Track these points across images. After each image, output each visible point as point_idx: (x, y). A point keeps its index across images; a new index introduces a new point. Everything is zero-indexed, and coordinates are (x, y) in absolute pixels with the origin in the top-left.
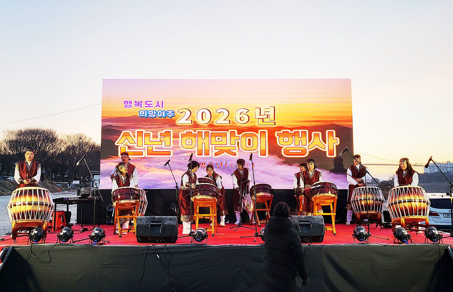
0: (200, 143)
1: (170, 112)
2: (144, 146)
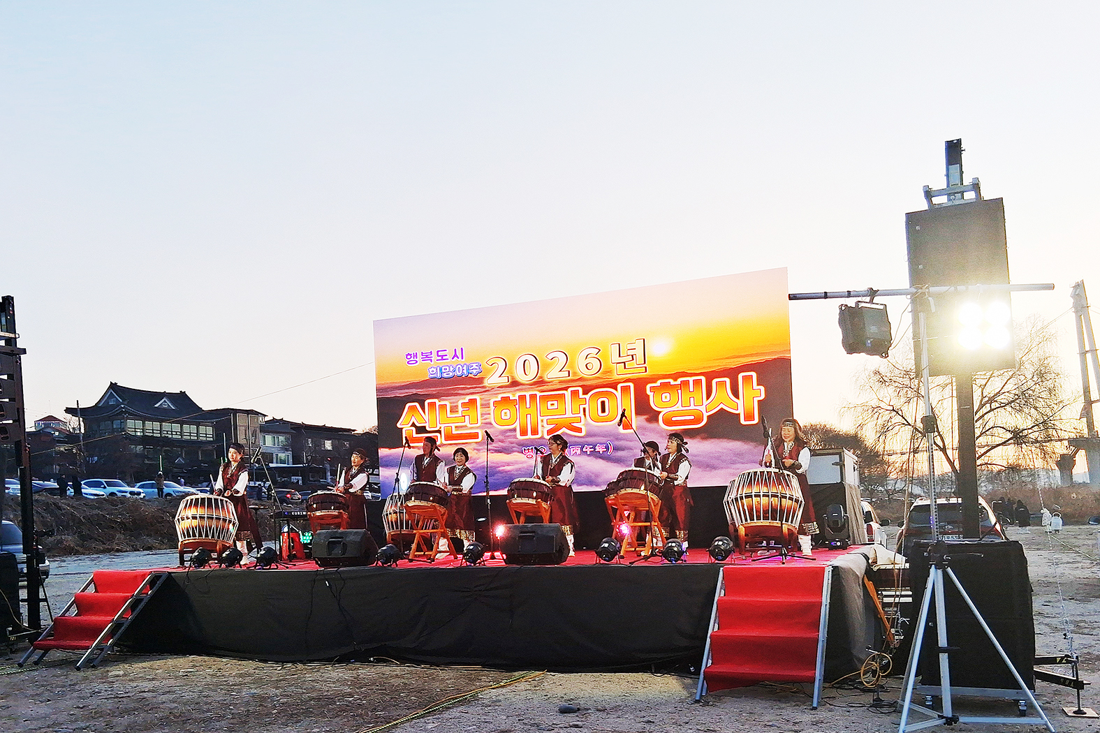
0: (523, 416)
1: (474, 365)
2: (439, 426)
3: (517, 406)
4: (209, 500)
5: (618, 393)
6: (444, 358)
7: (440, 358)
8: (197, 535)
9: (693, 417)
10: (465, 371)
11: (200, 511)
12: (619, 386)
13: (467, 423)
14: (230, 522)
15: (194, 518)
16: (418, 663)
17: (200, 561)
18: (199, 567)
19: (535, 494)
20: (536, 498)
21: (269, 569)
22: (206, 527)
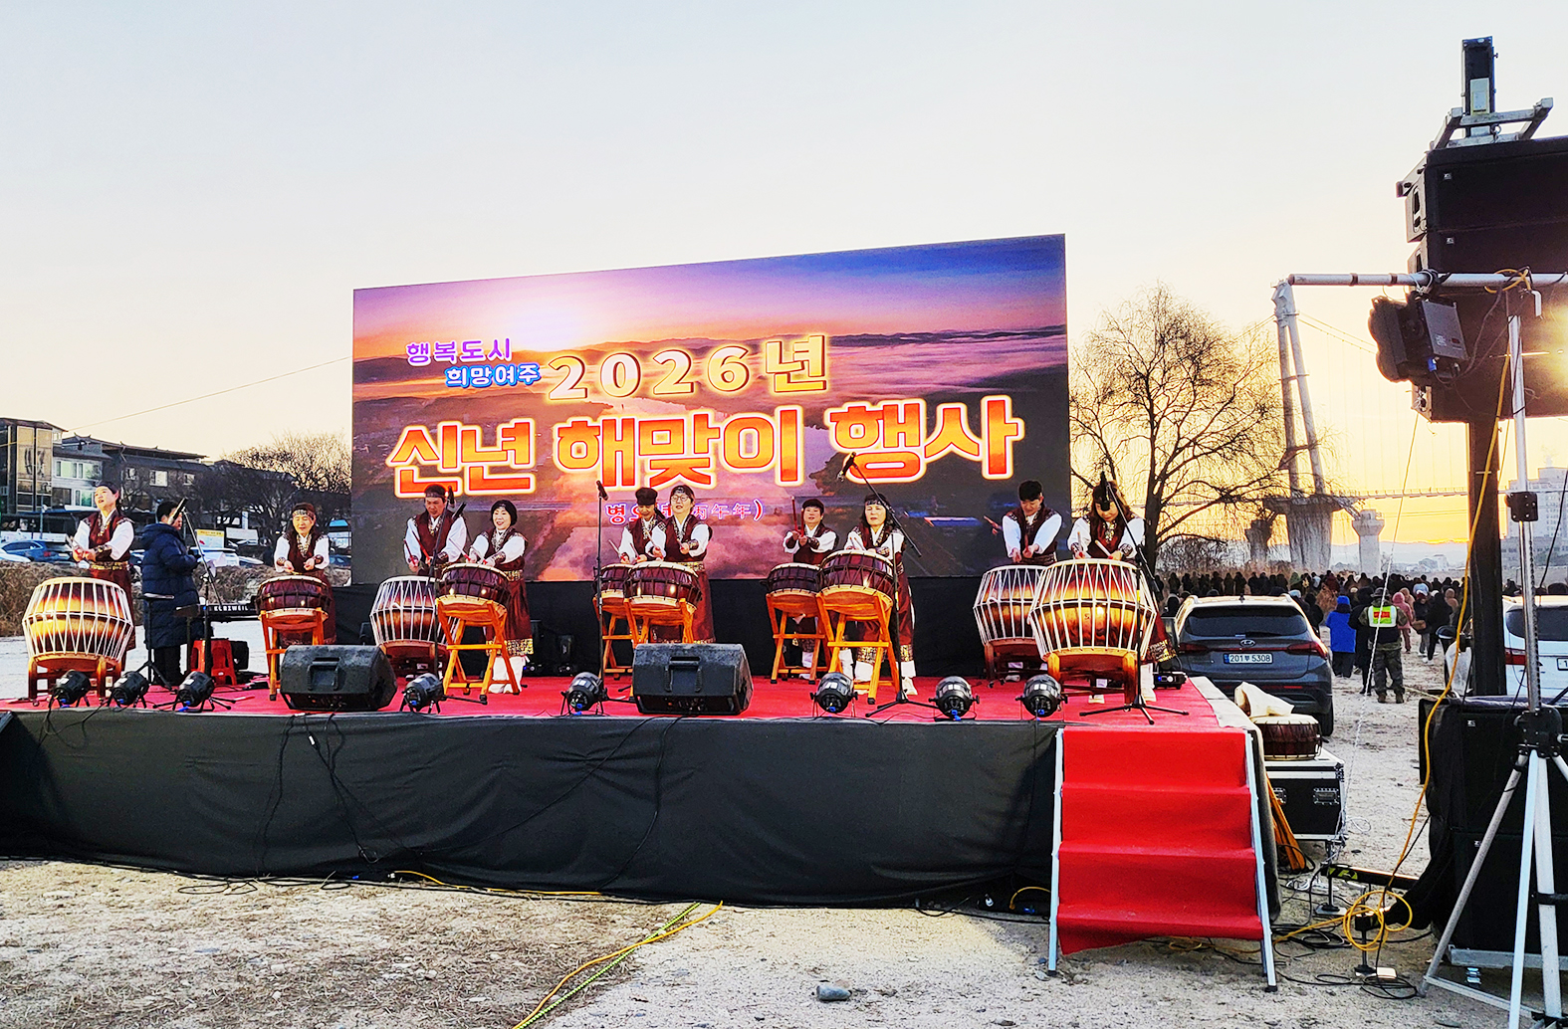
0: (610, 453)
1: (528, 368)
2: (460, 465)
3: (600, 438)
4: (88, 586)
5: (775, 421)
6: (475, 354)
7: (468, 354)
8: (64, 648)
9: (902, 465)
10: (511, 377)
11: (71, 605)
12: (778, 410)
13: (510, 463)
14: (122, 624)
15: (62, 617)
16: (480, 884)
17: (71, 695)
18: (70, 702)
19: (673, 589)
20: (676, 596)
21: (201, 710)
22: (82, 633)
